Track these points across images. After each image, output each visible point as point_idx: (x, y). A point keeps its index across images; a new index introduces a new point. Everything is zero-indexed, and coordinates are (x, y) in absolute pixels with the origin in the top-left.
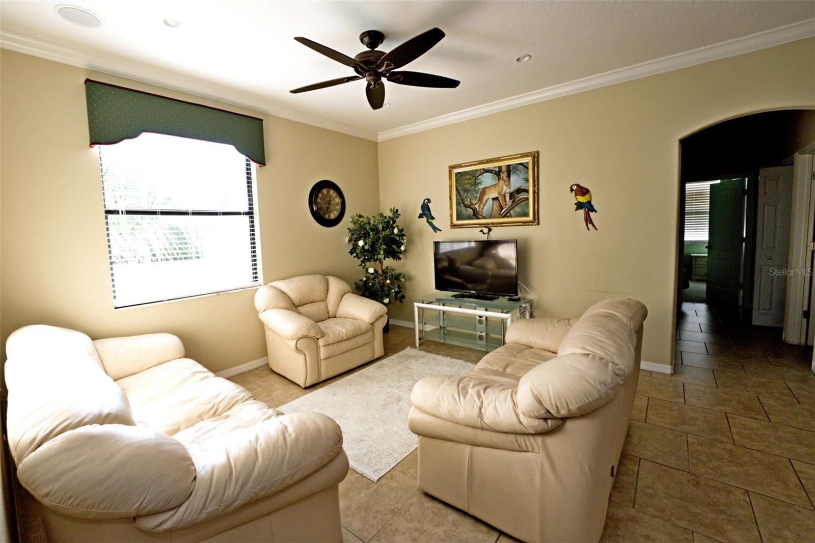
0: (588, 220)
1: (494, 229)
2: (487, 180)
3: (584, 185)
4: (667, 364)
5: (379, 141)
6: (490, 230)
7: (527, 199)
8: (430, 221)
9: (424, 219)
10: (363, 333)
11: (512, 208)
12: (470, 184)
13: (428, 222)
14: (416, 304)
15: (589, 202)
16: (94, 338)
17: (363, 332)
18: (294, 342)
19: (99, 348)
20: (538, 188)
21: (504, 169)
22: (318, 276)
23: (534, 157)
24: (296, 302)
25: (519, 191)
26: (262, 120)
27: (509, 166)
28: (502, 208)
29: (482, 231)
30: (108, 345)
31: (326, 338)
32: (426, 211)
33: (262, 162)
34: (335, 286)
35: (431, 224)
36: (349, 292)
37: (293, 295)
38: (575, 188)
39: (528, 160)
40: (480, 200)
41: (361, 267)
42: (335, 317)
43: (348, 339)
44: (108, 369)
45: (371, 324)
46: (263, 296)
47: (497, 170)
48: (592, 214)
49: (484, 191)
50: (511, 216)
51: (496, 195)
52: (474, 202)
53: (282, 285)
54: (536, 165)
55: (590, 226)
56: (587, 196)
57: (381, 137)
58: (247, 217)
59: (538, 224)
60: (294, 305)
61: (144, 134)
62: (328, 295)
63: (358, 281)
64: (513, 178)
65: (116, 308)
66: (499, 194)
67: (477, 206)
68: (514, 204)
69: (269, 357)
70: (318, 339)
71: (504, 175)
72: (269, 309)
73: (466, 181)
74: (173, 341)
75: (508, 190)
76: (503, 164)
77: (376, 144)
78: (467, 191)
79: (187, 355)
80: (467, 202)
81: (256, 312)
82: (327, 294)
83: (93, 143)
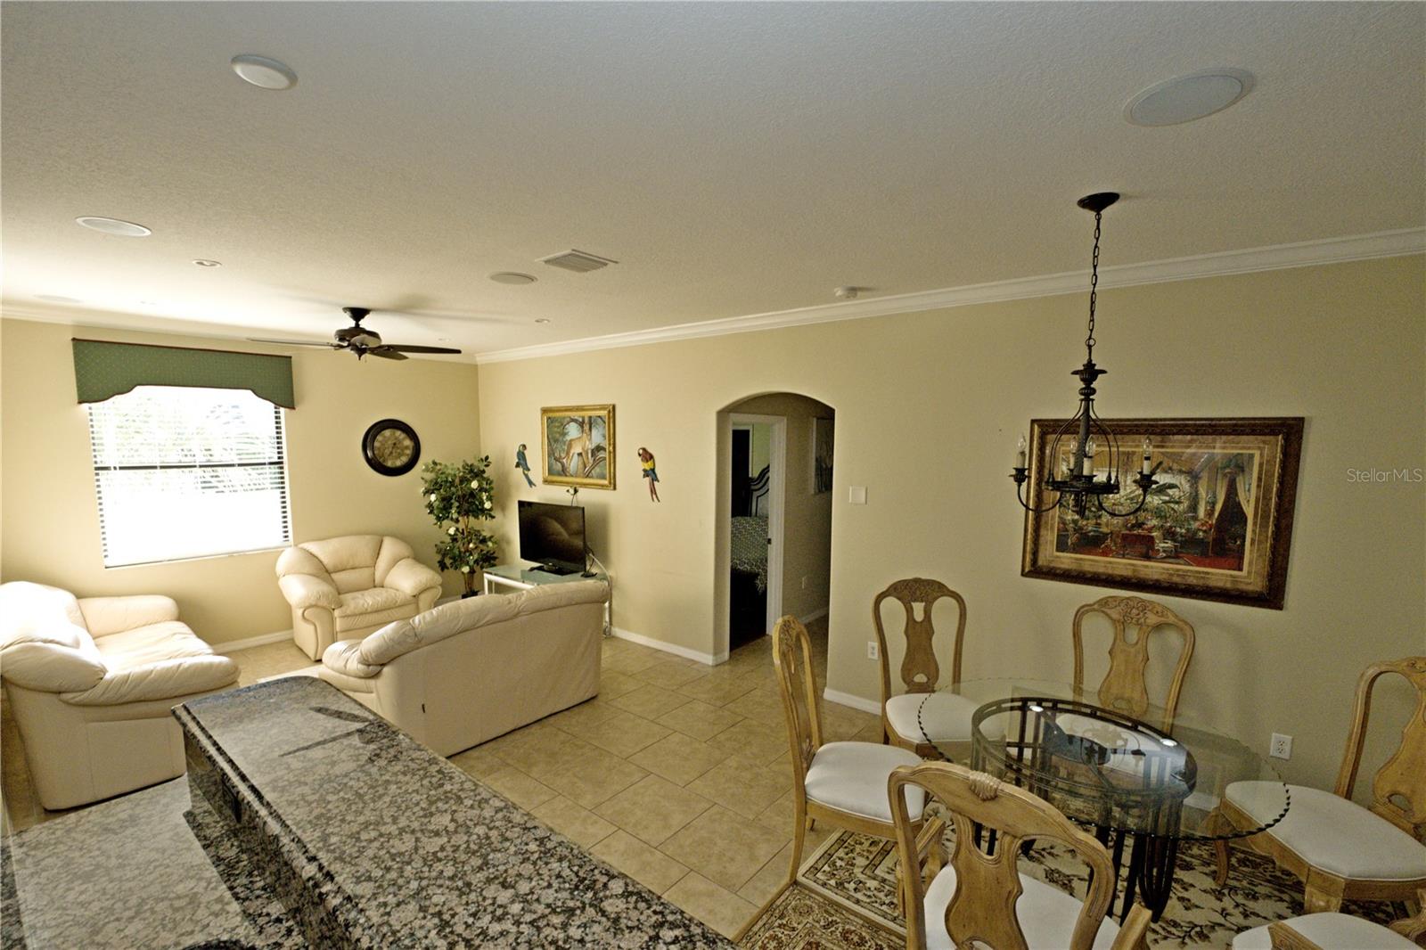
0: (653, 491)
1: (581, 491)
2: (573, 431)
3: (650, 450)
4: (708, 653)
5: (478, 363)
6: (576, 491)
7: (605, 459)
8: (526, 472)
9: (520, 470)
10: (399, 606)
11: (593, 468)
12: (559, 433)
13: (524, 473)
14: (485, 575)
15: (653, 470)
16: (79, 596)
17: (397, 605)
18: (302, 610)
19: (83, 607)
20: (614, 448)
21: (586, 420)
22: (367, 537)
23: (609, 412)
24: (330, 567)
25: (599, 448)
26: (290, 357)
27: (590, 417)
28: (585, 468)
29: (568, 491)
30: (92, 605)
31: (343, 608)
32: (522, 461)
33: (291, 406)
34: (389, 548)
35: (527, 476)
36: (408, 557)
37: (326, 561)
38: (641, 452)
39: (603, 413)
40: (568, 453)
41: (437, 527)
42: (383, 587)
43: (377, 611)
44: (91, 628)
45: (414, 596)
46: (287, 558)
47: (581, 420)
48: (656, 483)
49: (570, 446)
50: (592, 477)
51: (580, 451)
52: (563, 455)
53: (313, 547)
54: (611, 420)
55: (654, 496)
56: (649, 463)
57: (480, 359)
58: (275, 469)
59: (615, 488)
60: (327, 571)
61: (138, 388)
62: (379, 560)
63: (438, 543)
64: (594, 432)
65: (106, 568)
66: (583, 449)
67: (564, 461)
68: (596, 462)
69: (295, 629)
70: (334, 609)
71: (586, 427)
72: (289, 574)
73: (556, 429)
74: (167, 604)
75: (590, 446)
76: (587, 414)
77: (477, 366)
78: (556, 441)
79: (179, 619)
80: (557, 455)
81: (275, 578)
82: (377, 558)
83: (80, 402)
